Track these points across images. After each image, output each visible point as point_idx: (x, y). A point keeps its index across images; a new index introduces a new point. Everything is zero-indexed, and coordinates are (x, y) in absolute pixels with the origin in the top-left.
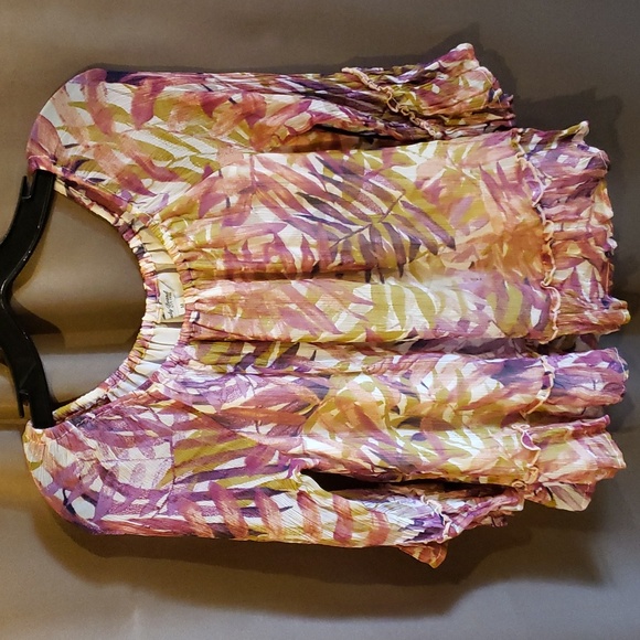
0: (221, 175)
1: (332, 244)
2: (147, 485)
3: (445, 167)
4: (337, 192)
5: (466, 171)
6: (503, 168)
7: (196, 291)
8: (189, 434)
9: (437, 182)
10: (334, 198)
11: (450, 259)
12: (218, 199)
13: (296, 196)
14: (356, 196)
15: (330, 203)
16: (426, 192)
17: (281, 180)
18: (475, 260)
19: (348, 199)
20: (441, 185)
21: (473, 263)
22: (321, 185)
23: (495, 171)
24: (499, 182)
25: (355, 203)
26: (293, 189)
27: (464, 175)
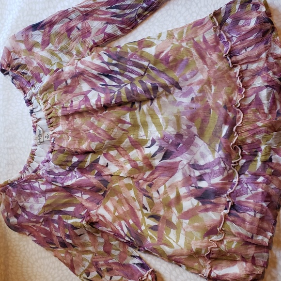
0: (62, 71)
1: (112, 94)
2: (36, 213)
3: (172, 44)
4: (116, 69)
5: (184, 44)
6: (206, 38)
7: (53, 128)
8: (53, 194)
9: (167, 53)
10: (116, 73)
11: (179, 96)
12: (61, 82)
13: (98, 75)
14: (126, 69)
15: (114, 75)
16: (162, 59)
17: (88, 69)
18: (194, 96)
19: (122, 72)
20: (169, 55)
21: (193, 99)
22: (107, 68)
23: (202, 40)
24: (204, 46)
25: (126, 73)
26: (95, 73)
27: (182, 47)
